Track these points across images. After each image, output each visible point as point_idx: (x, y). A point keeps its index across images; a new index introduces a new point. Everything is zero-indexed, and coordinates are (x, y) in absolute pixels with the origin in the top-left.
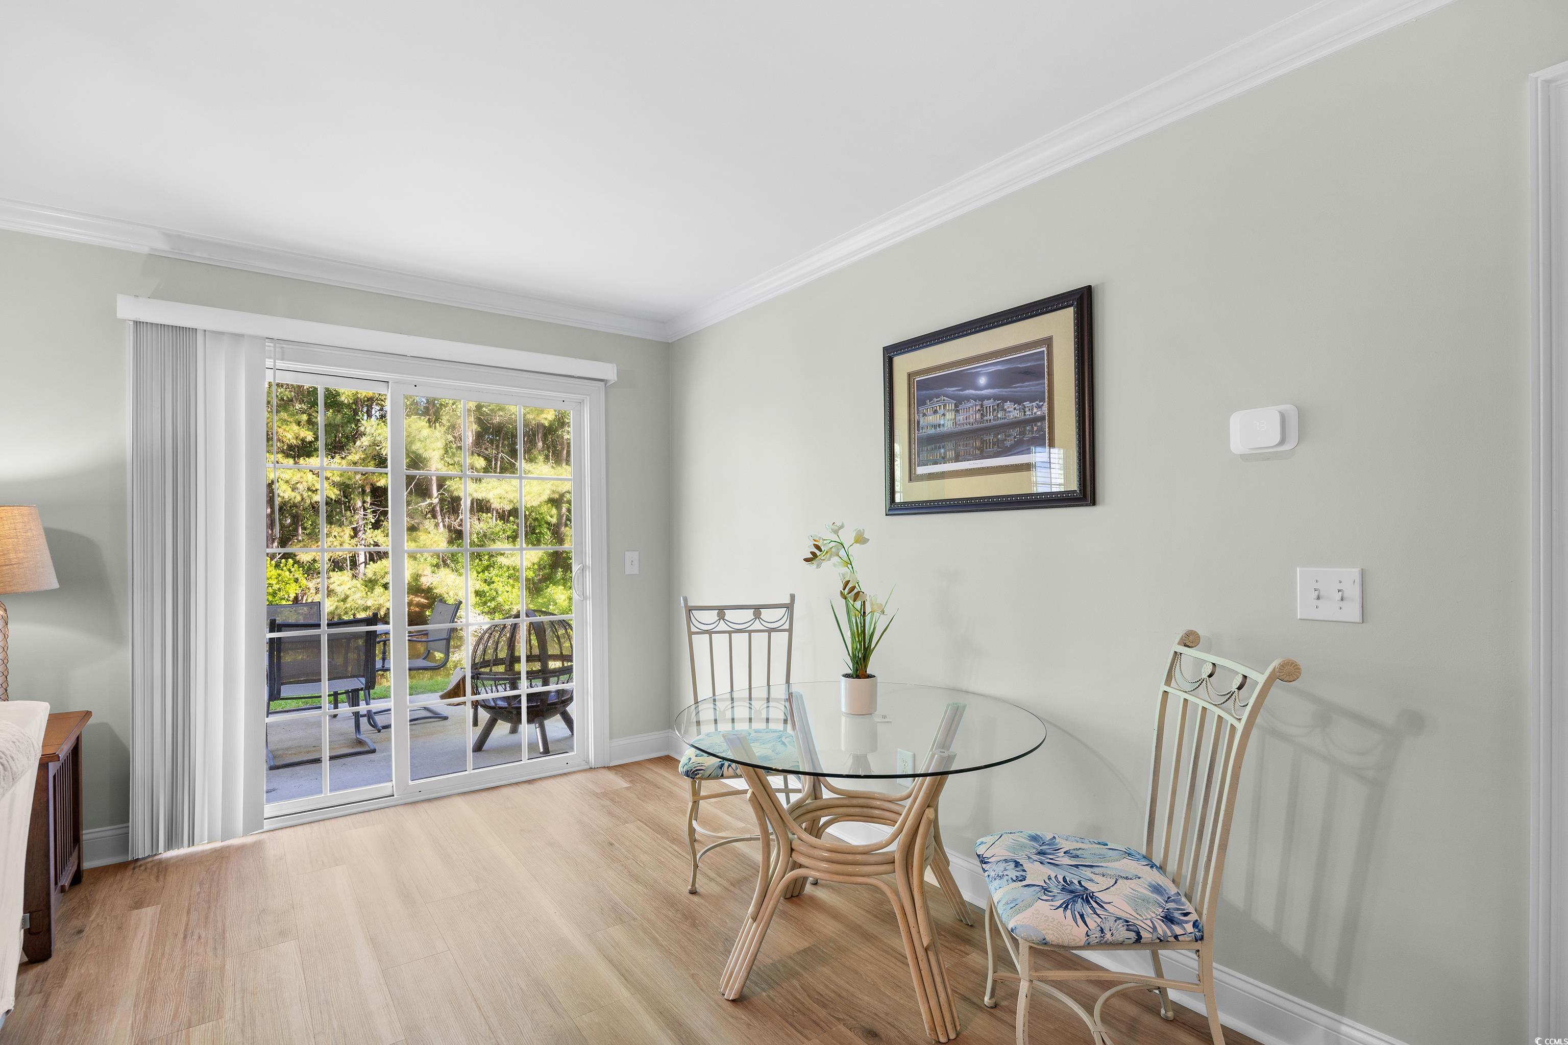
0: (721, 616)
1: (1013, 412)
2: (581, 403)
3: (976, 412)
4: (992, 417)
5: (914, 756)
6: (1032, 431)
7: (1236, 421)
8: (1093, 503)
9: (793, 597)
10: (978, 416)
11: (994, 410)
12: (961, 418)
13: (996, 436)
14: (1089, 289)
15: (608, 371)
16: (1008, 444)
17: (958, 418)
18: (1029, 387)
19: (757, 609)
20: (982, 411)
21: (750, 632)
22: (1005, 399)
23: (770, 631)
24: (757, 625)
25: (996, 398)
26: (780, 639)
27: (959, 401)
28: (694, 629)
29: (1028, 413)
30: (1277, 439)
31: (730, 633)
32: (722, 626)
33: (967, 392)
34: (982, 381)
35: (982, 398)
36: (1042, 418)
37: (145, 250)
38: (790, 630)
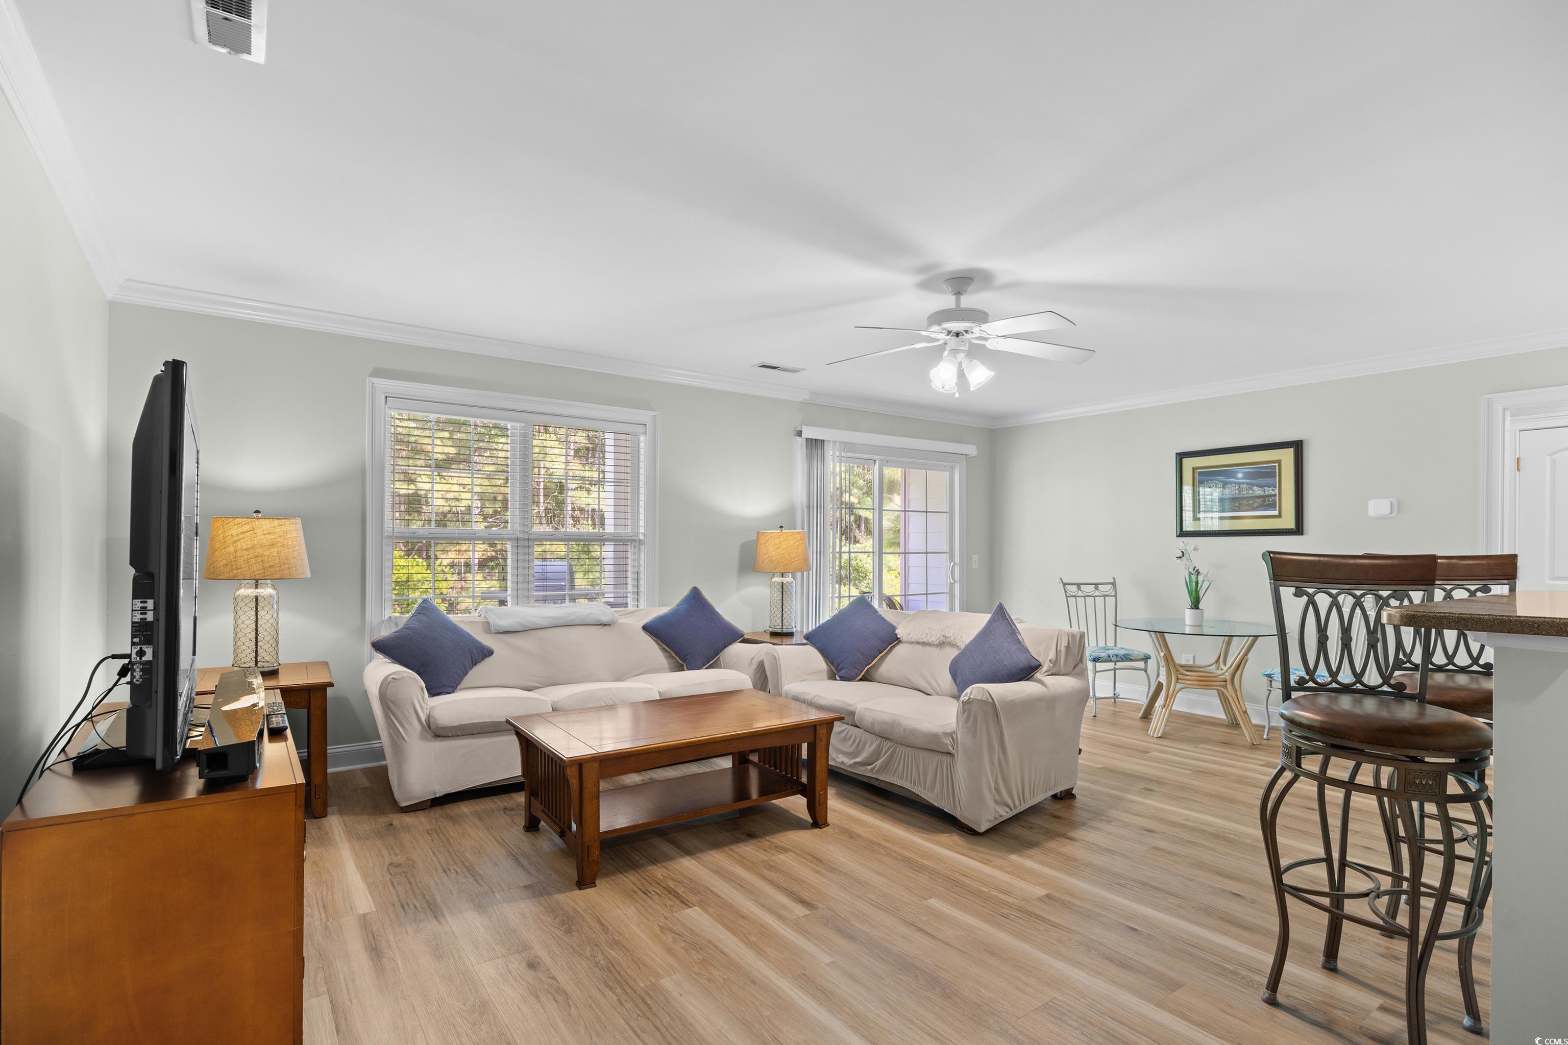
0: (1097, 588)
1: (1258, 491)
2: (952, 468)
3: (1236, 490)
4: (1245, 492)
5: (1194, 656)
6: (1269, 501)
7: (1371, 504)
8: (1302, 534)
9: (1114, 578)
10: (1237, 492)
11: (1247, 489)
12: (1227, 491)
13: (1248, 501)
14: (1301, 441)
15: (971, 450)
16: (1255, 505)
17: (1224, 492)
18: (1269, 481)
19: (1096, 585)
20: (1240, 489)
21: (1094, 597)
22: (1253, 485)
23: (1105, 596)
24: (1097, 593)
25: (1248, 484)
26: (1110, 601)
27: (1224, 485)
28: (1068, 595)
29: (1267, 492)
30: (1389, 511)
31: (1084, 597)
32: (1080, 594)
33: (1230, 480)
34: (1240, 475)
35: (1240, 484)
36: (1275, 495)
37: (800, 400)
38: (1115, 596)
